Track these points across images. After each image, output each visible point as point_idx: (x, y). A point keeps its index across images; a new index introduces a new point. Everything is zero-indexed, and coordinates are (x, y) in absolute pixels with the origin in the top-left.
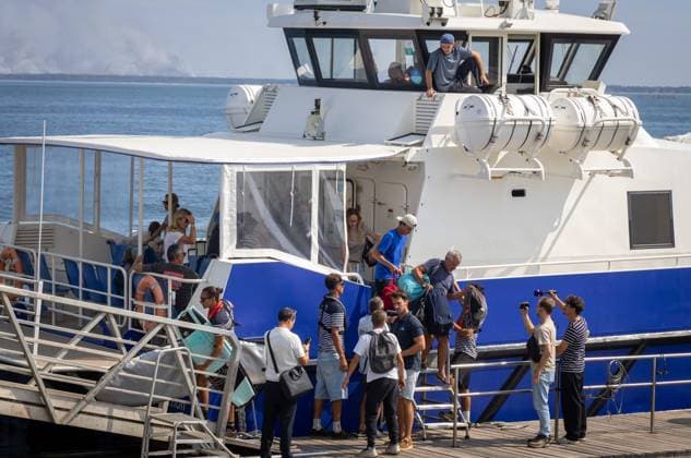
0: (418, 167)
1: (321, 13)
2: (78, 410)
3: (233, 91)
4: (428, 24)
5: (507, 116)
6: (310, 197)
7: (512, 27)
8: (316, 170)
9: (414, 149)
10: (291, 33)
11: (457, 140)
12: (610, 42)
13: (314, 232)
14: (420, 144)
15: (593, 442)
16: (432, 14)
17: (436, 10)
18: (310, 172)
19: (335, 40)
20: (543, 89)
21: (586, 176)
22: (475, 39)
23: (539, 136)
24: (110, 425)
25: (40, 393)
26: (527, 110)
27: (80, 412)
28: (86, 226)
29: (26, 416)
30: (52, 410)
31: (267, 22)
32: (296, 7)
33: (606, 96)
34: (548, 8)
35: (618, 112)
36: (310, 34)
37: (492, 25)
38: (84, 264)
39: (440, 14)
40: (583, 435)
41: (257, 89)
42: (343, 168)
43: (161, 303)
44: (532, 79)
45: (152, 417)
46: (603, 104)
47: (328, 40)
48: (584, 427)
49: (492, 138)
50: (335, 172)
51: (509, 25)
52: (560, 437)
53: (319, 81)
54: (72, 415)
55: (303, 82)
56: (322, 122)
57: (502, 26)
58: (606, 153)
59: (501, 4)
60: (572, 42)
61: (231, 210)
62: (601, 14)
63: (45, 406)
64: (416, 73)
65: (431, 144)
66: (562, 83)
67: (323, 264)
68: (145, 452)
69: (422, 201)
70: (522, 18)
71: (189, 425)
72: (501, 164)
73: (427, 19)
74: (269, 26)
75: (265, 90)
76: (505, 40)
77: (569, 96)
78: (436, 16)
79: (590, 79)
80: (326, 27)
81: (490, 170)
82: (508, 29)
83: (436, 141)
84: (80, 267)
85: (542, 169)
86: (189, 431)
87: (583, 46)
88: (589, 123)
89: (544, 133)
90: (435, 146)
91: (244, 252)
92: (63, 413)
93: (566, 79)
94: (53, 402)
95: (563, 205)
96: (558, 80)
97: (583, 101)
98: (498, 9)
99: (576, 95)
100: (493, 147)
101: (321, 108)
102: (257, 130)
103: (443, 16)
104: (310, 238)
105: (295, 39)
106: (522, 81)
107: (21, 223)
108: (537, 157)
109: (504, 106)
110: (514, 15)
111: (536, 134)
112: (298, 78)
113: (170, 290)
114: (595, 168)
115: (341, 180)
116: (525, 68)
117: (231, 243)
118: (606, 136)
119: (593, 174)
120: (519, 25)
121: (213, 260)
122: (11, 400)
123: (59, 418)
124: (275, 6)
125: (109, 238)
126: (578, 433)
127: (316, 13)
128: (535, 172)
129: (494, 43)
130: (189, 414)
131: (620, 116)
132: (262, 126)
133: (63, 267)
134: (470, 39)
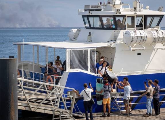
0: (114, 48)
1: (90, 11)
2: (37, 108)
3: (70, 31)
4: (116, 13)
5: (136, 36)
6: (88, 56)
7: (137, 14)
8: (89, 50)
9: (113, 44)
10: (84, 16)
11: (123, 41)
12: (161, 17)
13: (89, 65)
14: (115, 43)
15: (162, 115)
16: (117, 11)
17: (118, 10)
18: (88, 50)
19: (95, 18)
20: (145, 28)
21: (156, 50)
22: (128, 17)
23: (144, 40)
24: (45, 111)
25: (28, 104)
26: (141, 34)
27: (38, 108)
28: (35, 63)
29: (25, 109)
30: (31, 108)
31: (78, 14)
32: (85, 10)
33: (161, 30)
34: (146, 9)
35: (163, 34)
36: (88, 16)
37: (132, 13)
38: (34, 73)
39: (119, 11)
40: (159, 113)
41: (76, 30)
42: (96, 49)
43: (52, 82)
44: (142, 26)
45: (55, 110)
46: (160, 32)
47: (93, 18)
48: (160, 111)
49: (132, 41)
50: (94, 50)
51: (136, 13)
52: (154, 114)
53: (91, 28)
54: (36, 109)
55: (87, 28)
56: (91, 38)
57: (134, 14)
58: (161, 44)
59: (134, 8)
60: (152, 17)
61: (68, 59)
62: (159, 10)
63: (29, 107)
64: (114, 25)
65: (117, 43)
66: (150, 27)
67: (91, 72)
68: (54, 118)
69: (115, 56)
70: (139, 11)
71: (64, 112)
72: (135, 47)
73: (116, 12)
74: (78, 15)
75: (78, 30)
76: (135, 17)
77: (151, 30)
78: (118, 11)
79: (157, 26)
80: (92, 15)
81: (132, 49)
82: (136, 14)
83: (118, 42)
84: (33, 73)
85: (145, 48)
86: (64, 113)
87: (155, 18)
88: (156, 37)
89: (145, 39)
90: (118, 43)
91: (72, 70)
92: (34, 109)
93: (151, 26)
94: (31, 106)
95: (150, 57)
96: (149, 26)
97: (155, 32)
98: (134, 9)
99: (153, 30)
100: (132, 43)
101: (91, 34)
102: (76, 40)
103: (120, 11)
104: (88, 66)
105: (85, 18)
106: (140, 27)
107: (20, 63)
108: (144, 45)
109: (135, 33)
110: (137, 11)
111: (143, 40)
112: (86, 27)
113: (54, 79)
114: (158, 48)
115: (95, 51)
116: (141, 24)
117: (69, 67)
118: (160, 40)
119: (157, 49)
120: (139, 13)
121: (64, 72)
122: (21, 106)
123: (33, 110)
124: (80, 10)
125: (41, 66)
126: (158, 113)
127: (89, 11)
128: (143, 49)
129: (133, 18)
130: (64, 109)
131: (164, 35)
132: (77, 39)
133: (29, 74)
134: (127, 17)
